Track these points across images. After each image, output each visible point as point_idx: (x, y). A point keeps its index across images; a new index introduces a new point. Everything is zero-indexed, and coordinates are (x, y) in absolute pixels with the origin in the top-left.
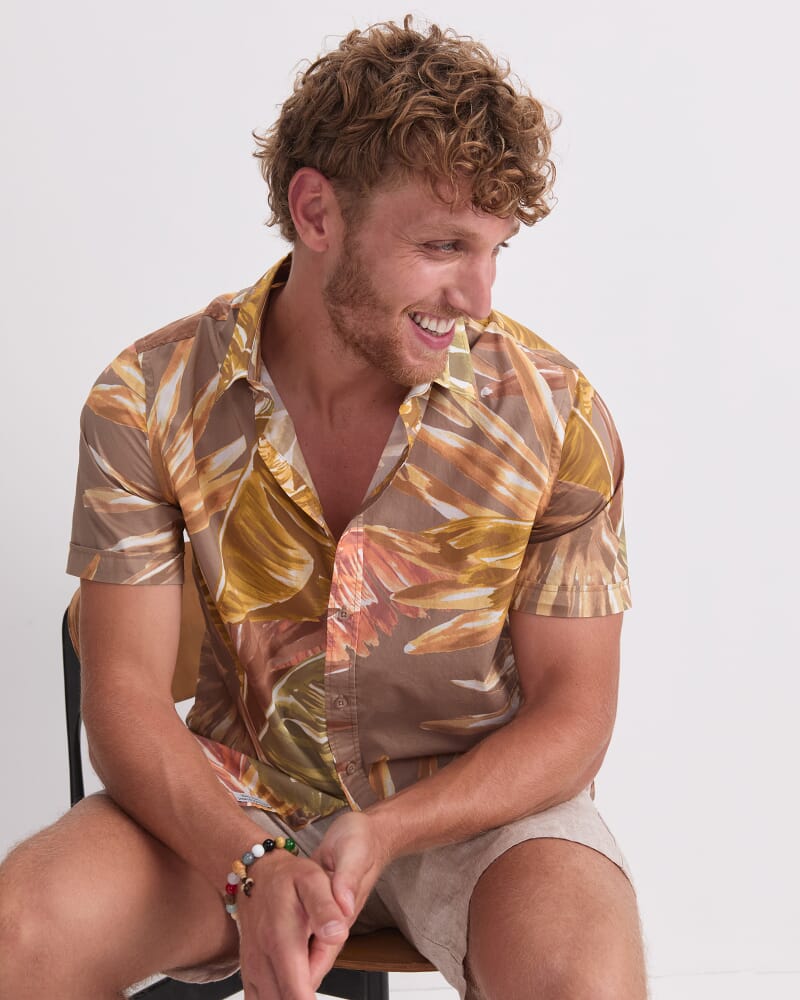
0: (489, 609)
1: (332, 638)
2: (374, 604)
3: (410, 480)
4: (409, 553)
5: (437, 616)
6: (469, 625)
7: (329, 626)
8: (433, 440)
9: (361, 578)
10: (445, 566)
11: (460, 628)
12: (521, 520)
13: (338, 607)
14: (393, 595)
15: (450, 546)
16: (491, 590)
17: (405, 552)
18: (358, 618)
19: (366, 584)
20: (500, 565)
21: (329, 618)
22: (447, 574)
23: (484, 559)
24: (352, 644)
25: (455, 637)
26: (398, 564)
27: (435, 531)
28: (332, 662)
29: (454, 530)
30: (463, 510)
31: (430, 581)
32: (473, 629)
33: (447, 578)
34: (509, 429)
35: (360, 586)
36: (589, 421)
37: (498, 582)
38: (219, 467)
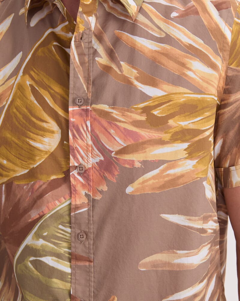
0: (186, 158)
1: (75, 188)
2: (101, 161)
3: (123, 73)
4: (124, 122)
5: (148, 166)
6: (171, 172)
7: (72, 179)
8: (139, 46)
9: (90, 142)
11: (165, 174)
12: (205, 94)
13: (76, 164)
14: (114, 153)
15: (154, 115)
16: (186, 145)
17: (120, 121)
18: (91, 172)
19: (94, 146)
20: (192, 127)
21: (71, 174)
22: (155, 135)
23: (180, 123)
24: (89, 191)
25: (162, 181)
26: (115, 130)
27: (142, 105)
28: (76, 205)
29: (156, 103)
30: (162, 90)
31: (140, 141)
32: (175, 174)
33: (154, 138)
35: (90, 149)
37: (190, 139)
38: (4, 78)
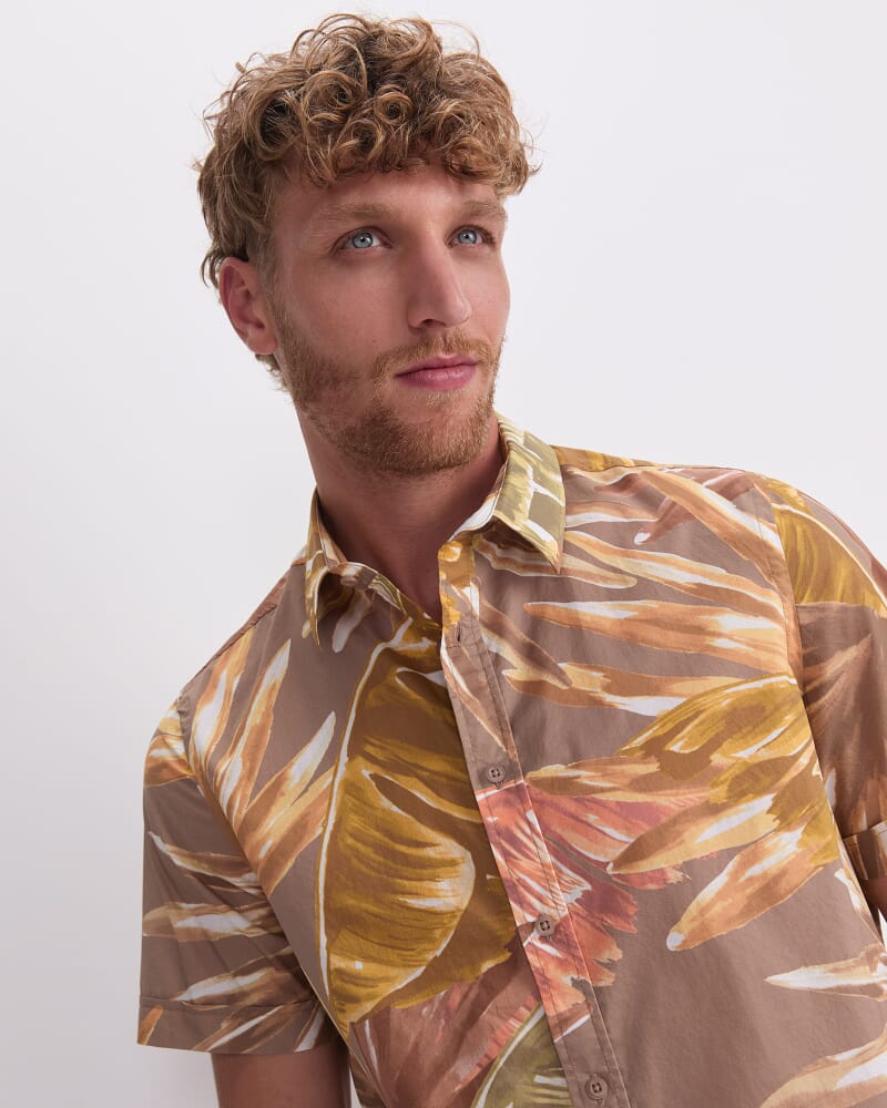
0: (777, 830)
1: (543, 975)
2: (586, 893)
3: (573, 685)
4: (613, 789)
5: (699, 872)
6: (755, 870)
7: (531, 957)
8: (588, 619)
9: (549, 859)
10: (678, 787)
11: (742, 879)
12: (771, 675)
13: (531, 919)
14: (611, 865)
15: (673, 752)
16: (767, 801)
17: (603, 790)
18: (572, 926)
19: (560, 865)
20: (766, 755)
21: (525, 945)
22: (689, 797)
23: (738, 755)
24: (579, 972)
25: (741, 899)
26: (597, 814)
27: (640, 740)
28: (559, 1015)
29: (670, 726)
30: (673, 695)
31: (663, 820)
32: (765, 875)
33: (691, 804)
34: (696, 565)
35: (553, 872)
36: (809, 513)
37: (773, 784)
38: (302, 777)
